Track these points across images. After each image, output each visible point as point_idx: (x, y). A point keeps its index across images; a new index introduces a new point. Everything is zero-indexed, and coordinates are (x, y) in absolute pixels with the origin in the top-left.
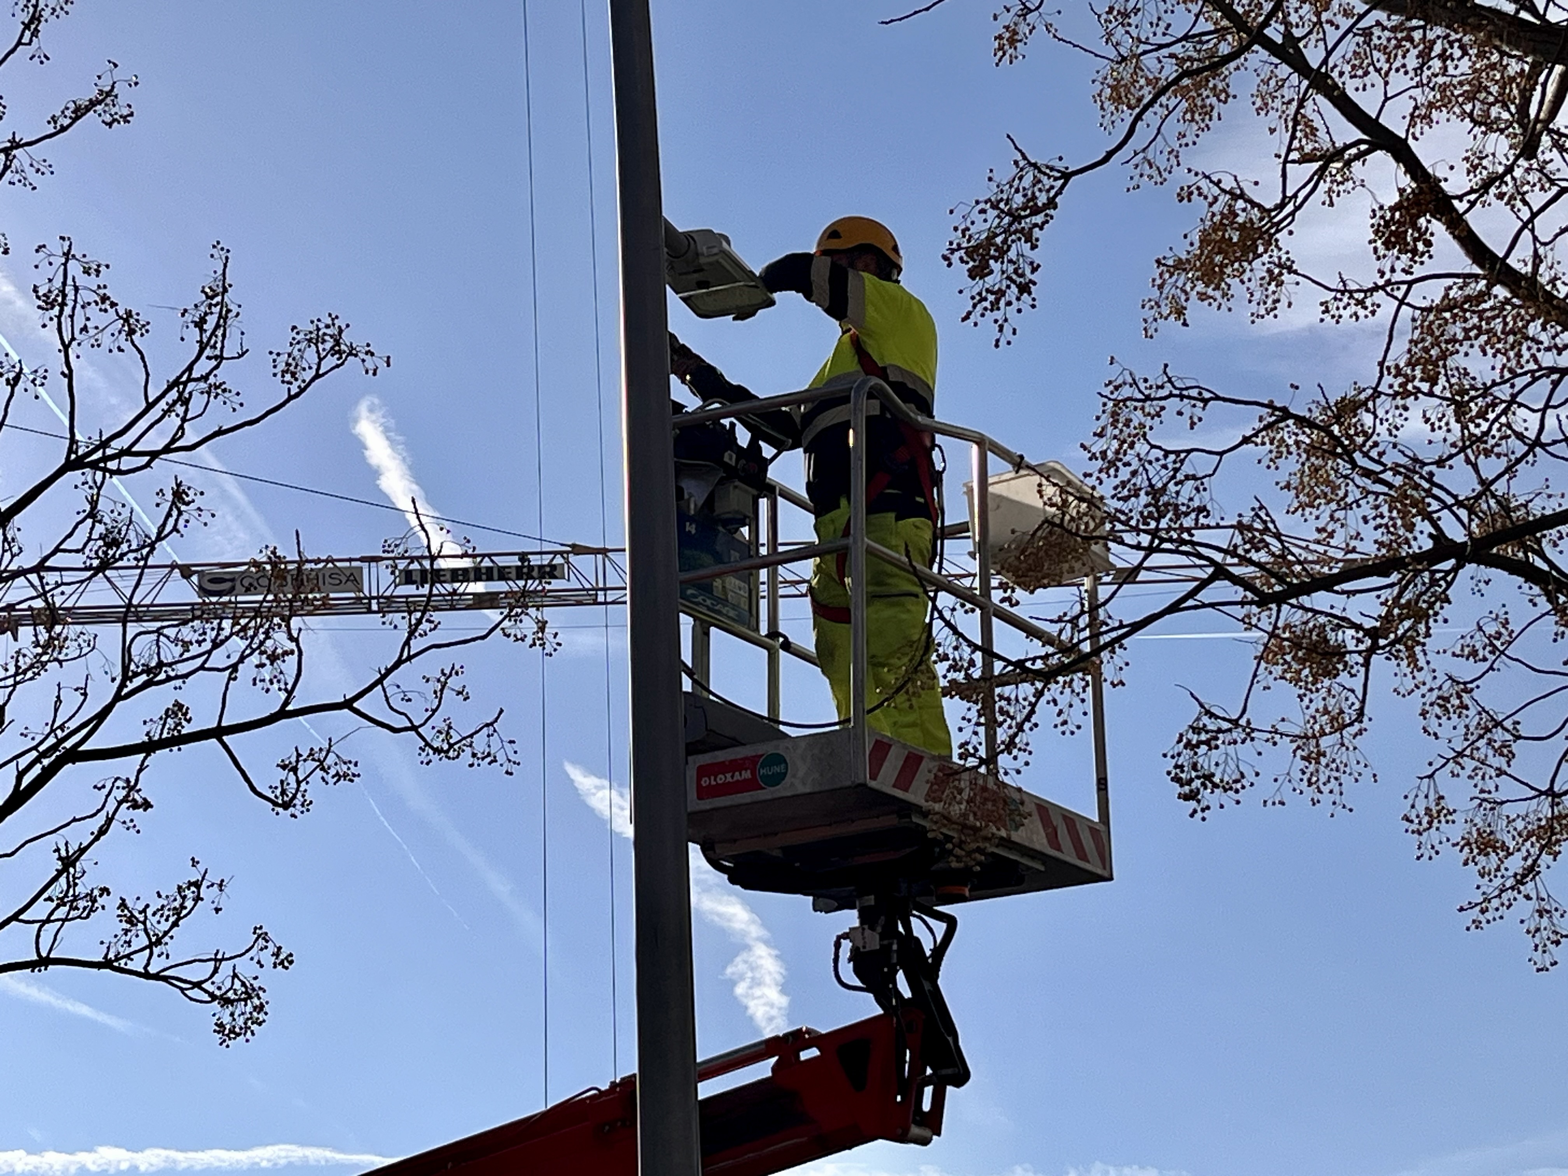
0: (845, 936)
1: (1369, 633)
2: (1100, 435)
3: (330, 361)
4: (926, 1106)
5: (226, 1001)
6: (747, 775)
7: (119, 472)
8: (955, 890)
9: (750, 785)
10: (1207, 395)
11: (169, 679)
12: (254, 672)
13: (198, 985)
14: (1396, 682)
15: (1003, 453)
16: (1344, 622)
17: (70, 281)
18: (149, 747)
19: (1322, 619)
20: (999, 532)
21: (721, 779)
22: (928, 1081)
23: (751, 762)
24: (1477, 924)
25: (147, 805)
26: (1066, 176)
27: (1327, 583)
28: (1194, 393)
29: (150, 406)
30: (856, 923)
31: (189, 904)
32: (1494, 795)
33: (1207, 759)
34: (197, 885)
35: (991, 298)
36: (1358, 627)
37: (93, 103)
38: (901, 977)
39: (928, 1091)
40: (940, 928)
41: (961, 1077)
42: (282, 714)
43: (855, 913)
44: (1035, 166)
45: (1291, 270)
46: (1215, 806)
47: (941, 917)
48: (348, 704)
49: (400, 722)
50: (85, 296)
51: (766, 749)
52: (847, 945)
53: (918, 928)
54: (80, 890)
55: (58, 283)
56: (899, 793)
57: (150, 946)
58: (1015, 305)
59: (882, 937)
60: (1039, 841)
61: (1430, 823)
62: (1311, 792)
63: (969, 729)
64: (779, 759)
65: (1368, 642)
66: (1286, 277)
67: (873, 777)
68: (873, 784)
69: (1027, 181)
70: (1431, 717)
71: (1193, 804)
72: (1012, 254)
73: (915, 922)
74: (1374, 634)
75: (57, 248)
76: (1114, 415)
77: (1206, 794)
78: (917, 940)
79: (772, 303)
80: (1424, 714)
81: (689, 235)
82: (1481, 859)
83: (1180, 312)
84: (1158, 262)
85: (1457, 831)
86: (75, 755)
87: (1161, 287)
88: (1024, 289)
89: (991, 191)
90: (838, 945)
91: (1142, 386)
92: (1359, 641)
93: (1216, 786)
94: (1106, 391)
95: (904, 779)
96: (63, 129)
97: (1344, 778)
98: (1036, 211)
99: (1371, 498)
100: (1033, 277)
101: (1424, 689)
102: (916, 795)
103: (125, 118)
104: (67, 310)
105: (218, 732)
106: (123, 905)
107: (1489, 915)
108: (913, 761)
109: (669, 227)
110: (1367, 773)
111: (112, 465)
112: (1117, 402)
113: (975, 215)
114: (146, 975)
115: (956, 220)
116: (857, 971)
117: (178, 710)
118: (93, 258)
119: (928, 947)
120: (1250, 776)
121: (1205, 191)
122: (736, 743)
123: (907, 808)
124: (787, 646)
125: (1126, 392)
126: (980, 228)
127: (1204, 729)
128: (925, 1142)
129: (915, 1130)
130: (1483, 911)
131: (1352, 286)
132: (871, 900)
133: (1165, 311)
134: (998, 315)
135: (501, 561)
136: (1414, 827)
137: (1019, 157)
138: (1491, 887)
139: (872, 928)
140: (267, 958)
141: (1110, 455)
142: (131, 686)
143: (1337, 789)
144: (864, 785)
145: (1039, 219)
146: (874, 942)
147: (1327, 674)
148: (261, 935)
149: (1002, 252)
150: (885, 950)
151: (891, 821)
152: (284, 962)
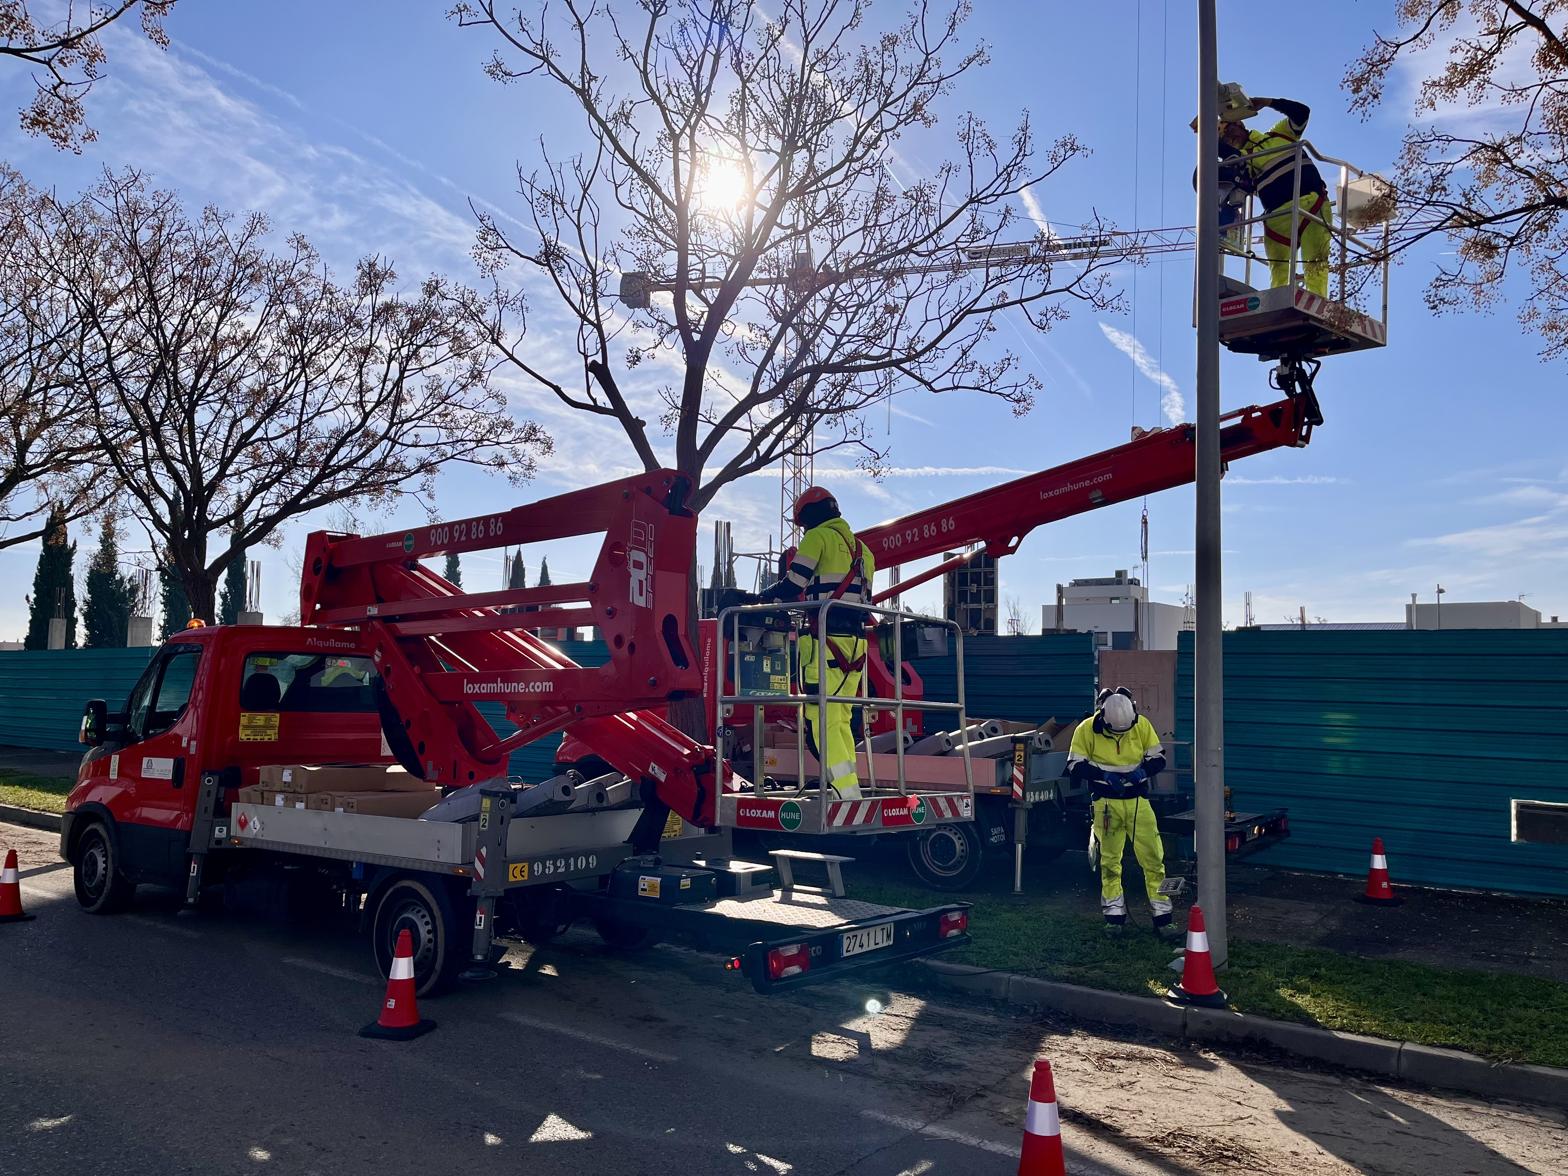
0: (1274, 369)
1: (1508, 239)
2: (1402, 158)
3: (1070, 153)
4: (1304, 433)
5: (1018, 401)
6: (1242, 306)
7: (986, 203)
8: (1322, 350)
9: (1245, 310)
10: (1450, 139)
11: (1005, 281)
12: (1038, 277)
13: (1008, 396)
14: (1519, 260)
15: (1354, 170)
16: (1498, 235)
17: (971, 129)
18: (993, 309)
19: (1489, 234)
20: (1351, 204)
21: (1231, 308)
22: (1305, 424)
23: (1244, 301)
24: (1545, 360)
25: (994, 329)
26: (1398, 46)
27: (1489, 220)
28: (1445, 138)
29: (998, 177)
30: (1279, 364)
31: (1006, 366)
32: (1557, 307)
33: (1443, 292)
34: (1009, 359)
35: (1361, 101)
36: (1505, 237)
37: (975, 57)
38: (1297, 383)
39: (1305, 428)
40: (1314, 366)
41: (1320, 422)
42: (1044, 293)
43: (1279, 361)
44: (1385, 43)
45: (1489, 82)
46: (1444, 311)
47: (1314, 362)
48: (1067, 289)
49: (1086, 296)
50: (978, 134)
51: (1252, 295)
52: (1275, 373)
53: (1305, 365)
54: (968, 361)
55: (966, 131)
56: (1306, 311)
57: (991, 382)
58: (1372, 104)
59: (1290, 369)
60: (1356, 329)
61: (1529, 319)
62: (1476, 307)
63: (1335, 285)
64: (1257, 299)
65: (1509, 243)
66: (1486, 85)
67: (1296, 305)
68: (1296, 307)
69: (1381, 49)
70: (1536, 274)
71: (1434, 311)
72: (1371, 82)
73: (1303, 363)
74: (1512, 240)
75: (967, 116)
76: (1409, 149)
77: (1440, 307)
78: (1304, 371)
79: (1257, 114)
80: (1532, 273)
81: (1225, 86)
82: (1549, 333)
83: (1433, 104)
84: (1424, 83)
85: (1540, 322)
86: (970, 312)
87: (1425, 94)
88: (1375, 97)
89: (1363, 55)
90: (1271, 373)
91: (1422, 135)
92: (1505, 243)
93: (1445, 303)
94: (1406, 139)
95: (1308, 306)
96: (964, 68)
97: (1491, 301)
98: (1385, 62)
99: (1522, 180)
100: (1380, 91)
101: (1534, 262)
102: (1312, 312)
103: (987, 62)
104: (971, 141)
105: (1020, 301)
106: (981, 368)
107: (1551, 356)
108: (1312, 298)
109: (1219, 84)
110: (1502, 299)
111: (984, 201)
112: (1410, 144)
113: (1356, 66)
114: (991, 392)
115: (1347, 69)
116: (1279, 383)
117: (1004, 294)
118: (979, 121)
119: (1308, 373)
120: (1461, 299)
121: (1463, 47)
122: (1238, 294)
123: (1307, 317)
124: (1254, 257)
125: (1415, 139)
126: (1357, 74)
127: (1441, 280)
128: (1303, 446)
129: (1299, 442)
130: (1548, 355)
131: (1516, 88)
132: (1286, 355)
133: (1426, 104)
134: (1363, 109)
135: (1084, 240)
136: (1522, 320)
137: (1377, 39)
138: (1553, 345)
139: (1286, 366)
140: (1033, 386)
141: (1406, 167)
142: (989, 285)
143: (1488, 306)
144: (1293, 308)
145: (1385, 65)
146: (1286, 371)
147: (1491, 257)
148: (1031, 377)
149: (1368, 80)
150: (1291, 374)
151: (1300, 322)
152: (1040, 387)
